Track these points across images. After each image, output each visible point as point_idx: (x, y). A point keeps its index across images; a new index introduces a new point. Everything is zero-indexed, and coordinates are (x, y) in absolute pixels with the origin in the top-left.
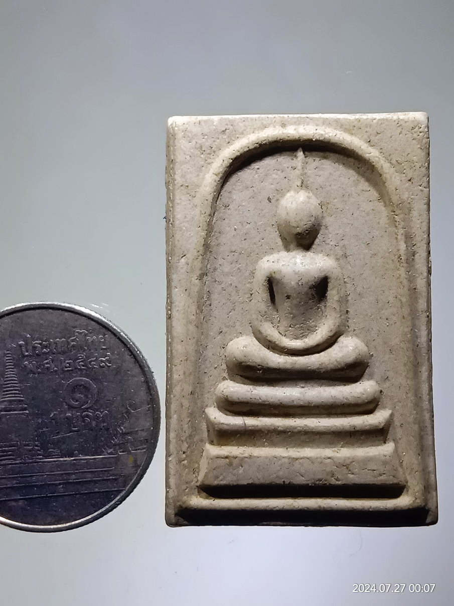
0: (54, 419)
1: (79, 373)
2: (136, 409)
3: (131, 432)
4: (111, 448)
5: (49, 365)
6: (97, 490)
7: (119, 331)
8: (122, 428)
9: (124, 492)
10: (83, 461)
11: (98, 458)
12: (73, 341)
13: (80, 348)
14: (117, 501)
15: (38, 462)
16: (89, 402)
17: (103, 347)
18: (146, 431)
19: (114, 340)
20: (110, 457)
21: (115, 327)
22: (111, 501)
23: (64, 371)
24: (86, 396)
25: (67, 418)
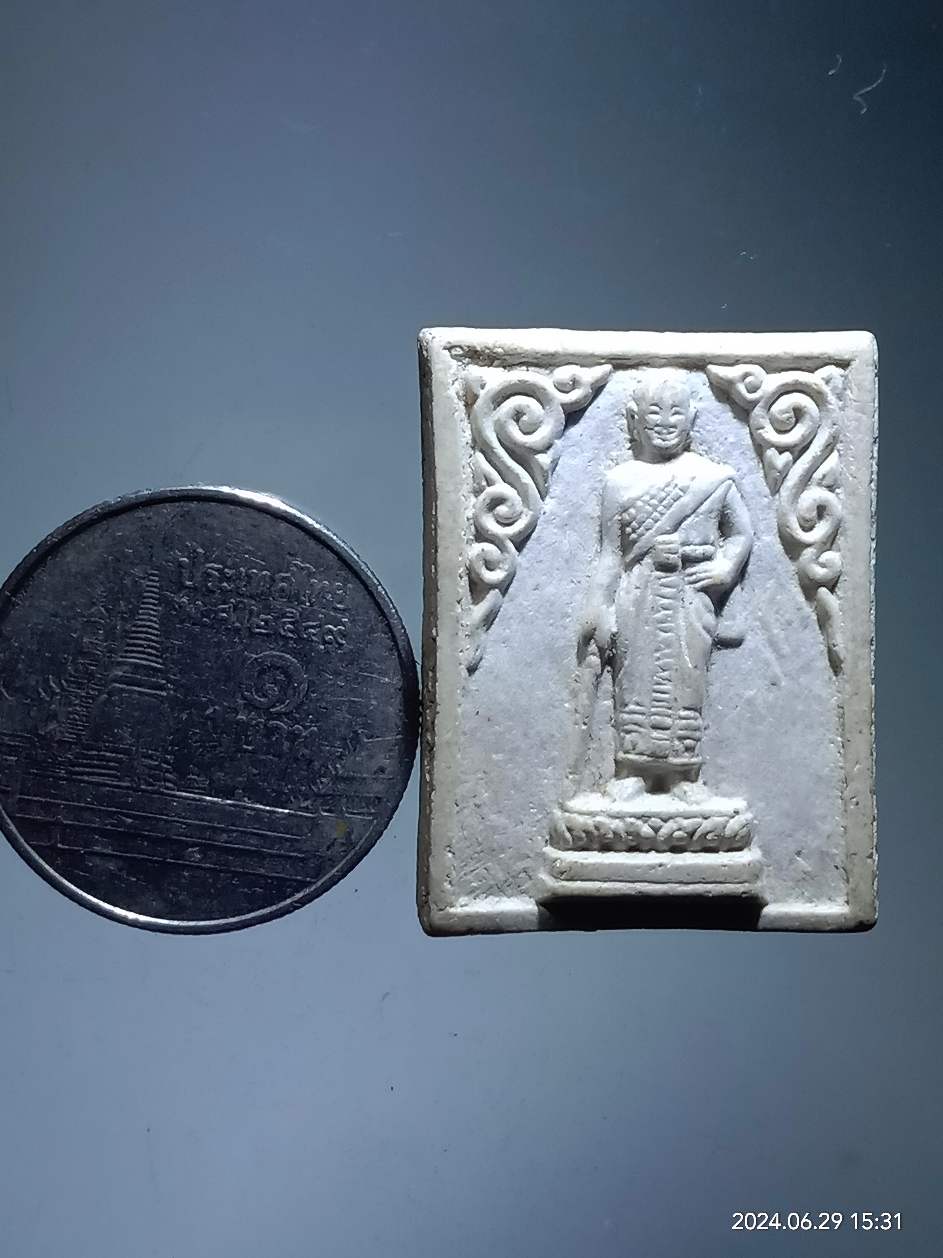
0: (211, 719)
1: (281, 643)
2: (372, 737)
3: (354, 778)
4: (306, 799)
5: (225, 615)
6: (262, 871)
7: (375, 581)
8: (338, 766)
9: (313, 888)
10: (249, 812)
11: (277, 813)
12: (284, 579)
13: (294, 598)
14: (295, 902)
15: (162, 794)
16: (286, 703)
17: (339, 606)
18: (382, 783)
19: (361, 597)
20: (301, 816)
21: (369, 573)
22: (285, 899)
23: (252, 635)
24: (283, 690)
25: (238, 723)
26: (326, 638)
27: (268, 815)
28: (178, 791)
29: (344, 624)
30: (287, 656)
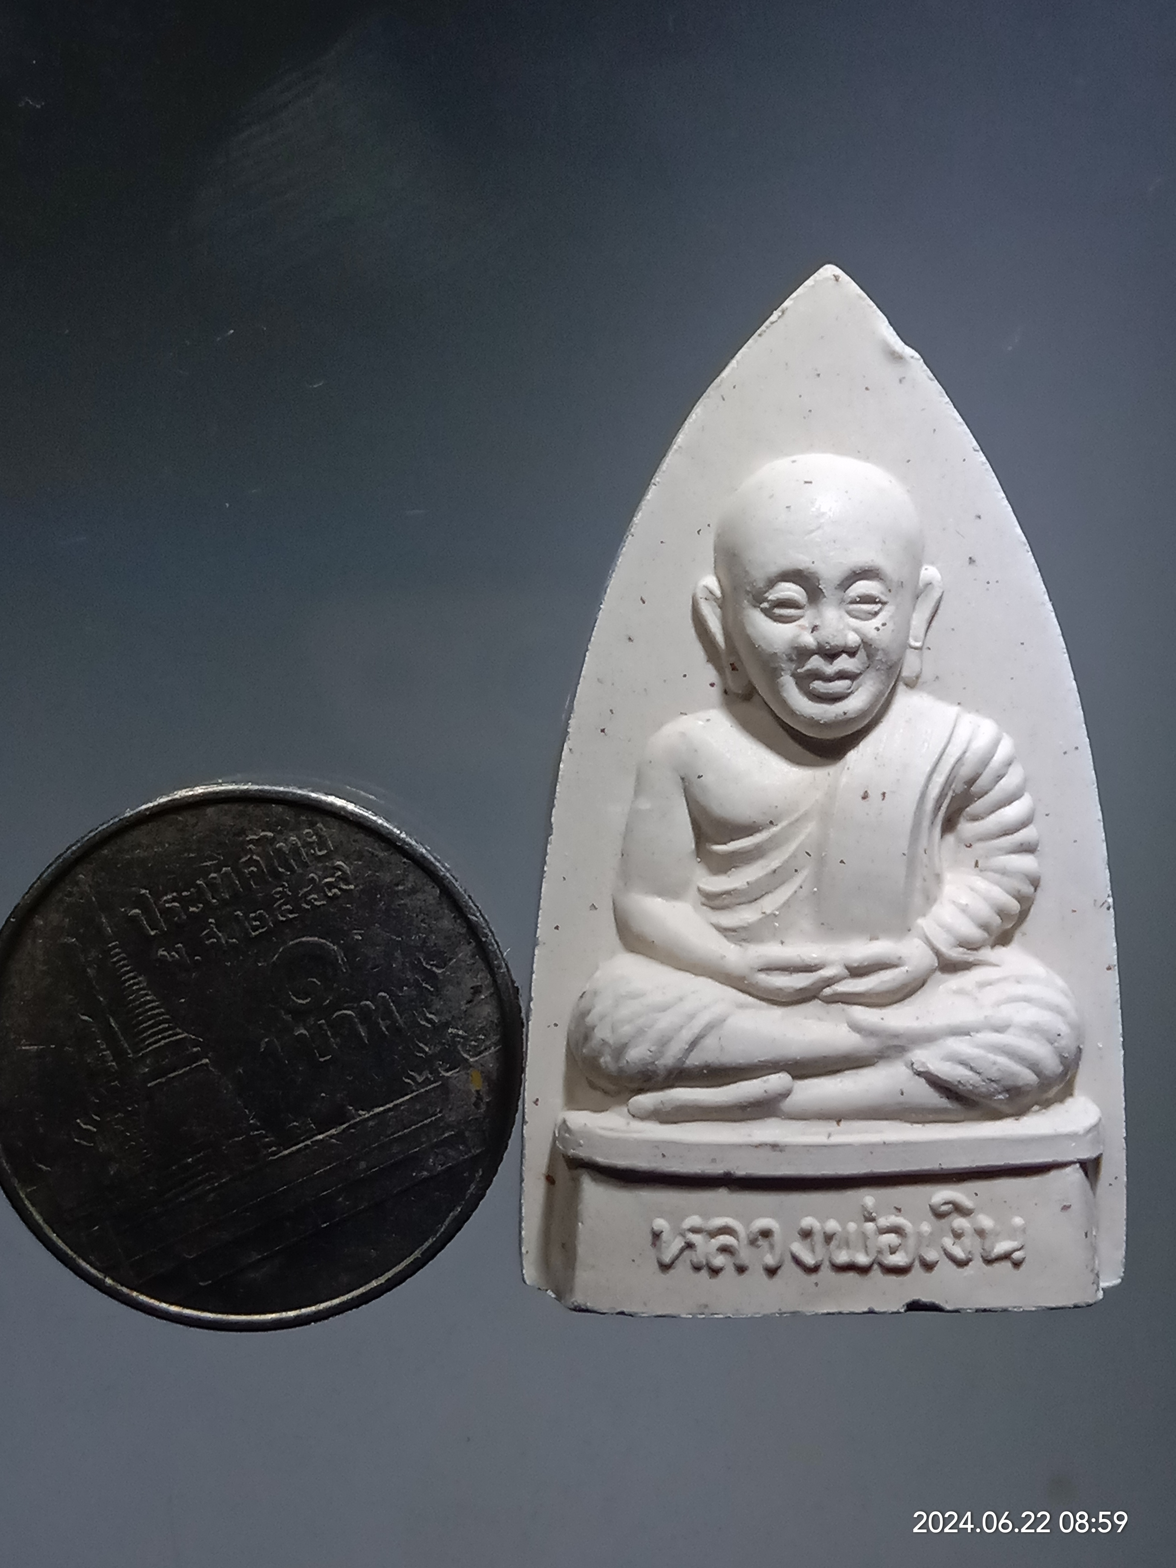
0: (271, 1055)
1: (288, 930)
2: (445, 965)
3: (454, 1018)
4: (422, 1071)
6: (425, 1174)
12: (247, 865)
14: (480, 1182)
15: (272, 1163)
19: (338, 831)
20: (427, 1092)
22: (467, 1187)
23: (253, 941)
26: (330, 894)
27: (393, 1113)
28: (285, 1150)
29: (339, 868)
30: (304, 939)
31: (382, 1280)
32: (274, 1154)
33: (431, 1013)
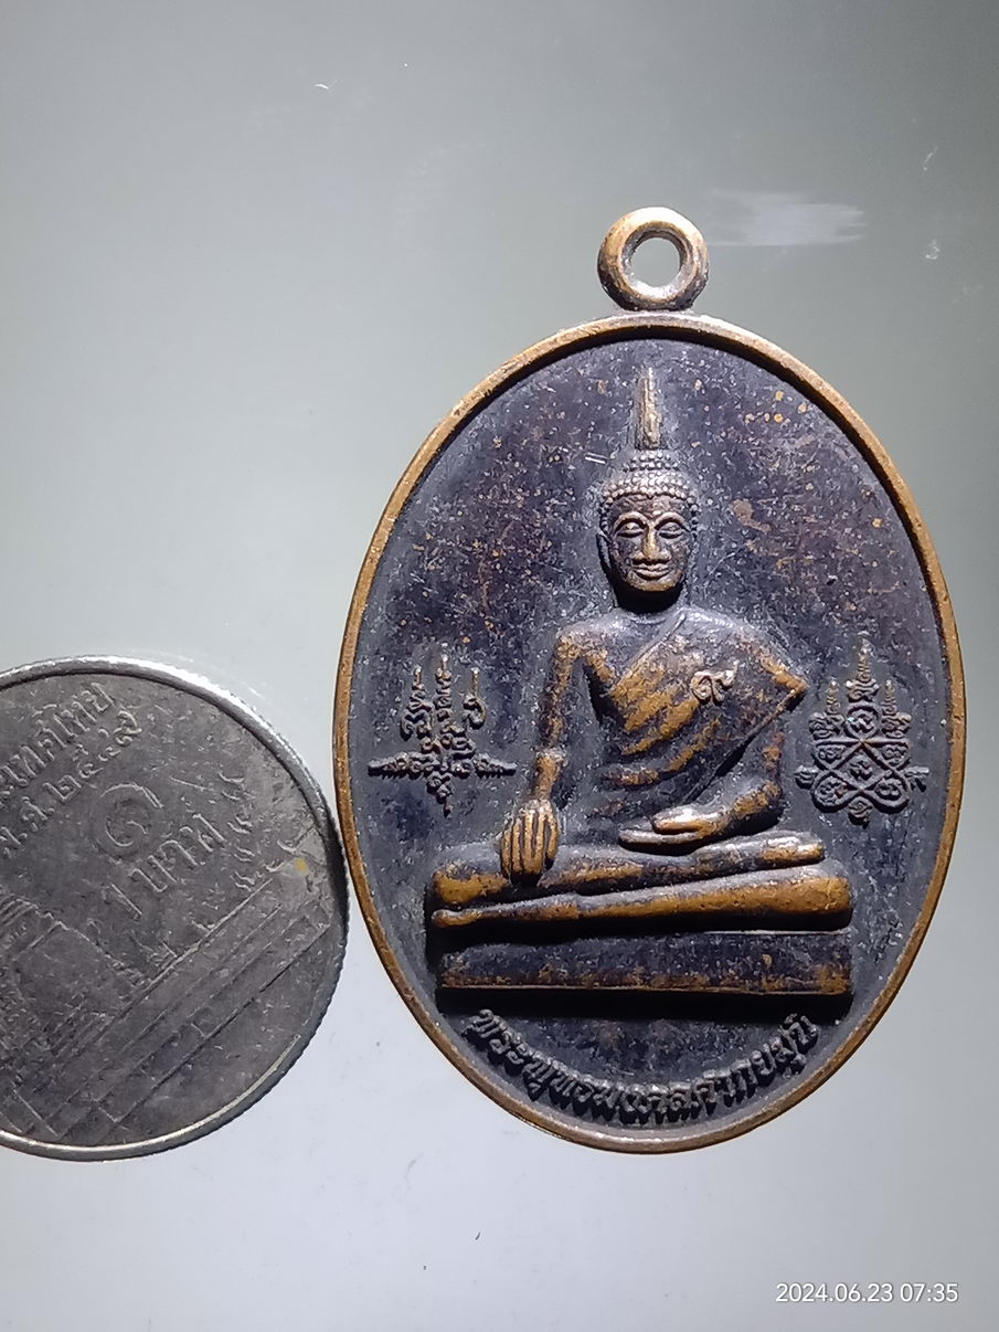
1: (93, 786)
2: (242, 773)
4: (252, 874)
5: (31, 814)
6: (283, 963)
8: (242, 823)
10: (222, 933)
11: (242, 909)
15: (144, 995)
20: (262, 891)
26: (121, 742)
27: (237, 919)
28: (153, 979)
29: (122, 717)
30: (113, 788)
31: (274, 1068)
32: (144, 986)
33: (246, 820)
